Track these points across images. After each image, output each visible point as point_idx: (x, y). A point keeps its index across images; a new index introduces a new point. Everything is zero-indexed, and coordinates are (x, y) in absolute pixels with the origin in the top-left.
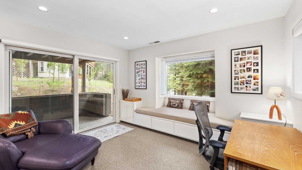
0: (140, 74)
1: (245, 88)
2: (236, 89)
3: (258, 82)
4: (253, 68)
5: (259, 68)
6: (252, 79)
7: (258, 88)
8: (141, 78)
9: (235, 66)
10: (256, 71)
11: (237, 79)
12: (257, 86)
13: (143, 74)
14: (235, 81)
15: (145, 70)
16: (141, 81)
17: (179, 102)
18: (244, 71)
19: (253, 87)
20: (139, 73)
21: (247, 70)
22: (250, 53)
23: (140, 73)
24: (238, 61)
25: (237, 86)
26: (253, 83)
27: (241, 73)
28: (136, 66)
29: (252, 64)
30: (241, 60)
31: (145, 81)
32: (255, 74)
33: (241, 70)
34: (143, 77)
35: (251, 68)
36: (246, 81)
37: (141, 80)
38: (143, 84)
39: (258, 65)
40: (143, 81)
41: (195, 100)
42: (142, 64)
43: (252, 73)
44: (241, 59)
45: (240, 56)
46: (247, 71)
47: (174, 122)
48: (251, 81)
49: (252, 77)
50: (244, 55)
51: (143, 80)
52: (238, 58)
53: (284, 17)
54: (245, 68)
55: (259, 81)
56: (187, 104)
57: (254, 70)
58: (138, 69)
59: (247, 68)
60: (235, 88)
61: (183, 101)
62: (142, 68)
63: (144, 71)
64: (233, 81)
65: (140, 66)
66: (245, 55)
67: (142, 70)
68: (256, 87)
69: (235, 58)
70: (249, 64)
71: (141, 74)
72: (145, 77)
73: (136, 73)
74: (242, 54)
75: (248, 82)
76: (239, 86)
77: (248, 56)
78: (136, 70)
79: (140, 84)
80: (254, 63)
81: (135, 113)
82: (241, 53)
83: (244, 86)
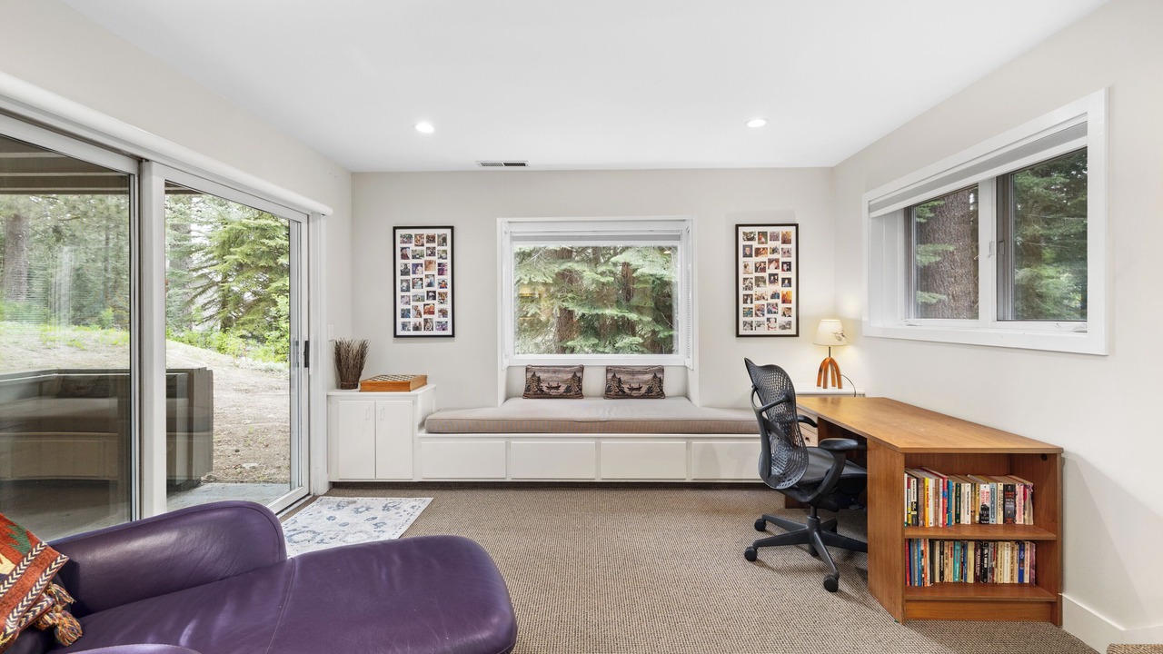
0: (423, 276)
1: (766, 323)
2: (748, 326)
3: (790, 309)
4: (782, 275)
5: (792, 275)
6: (779, 301)
7: (789, 323)
8: (428, 292)
9: (745, 267)
10: (786, 281)
11: (749, 301)
12: (789, 319)
13: (437, 277)
14: (746, 306)
15: (448, 261)
16: (425, 305)
17: (570, 376)
18: (765, 282)
19: (782, 320)
20: (414, 273)
21: (770, 279)
22: (774, 237)
23: (421, 273)
24: (751, 256)
25: (748, 319)
26: (780, 312)
27: (758, 286)
28: (399, 246)
29: (778, 266)
30: (757, 255)
31: (448, 307)
32: (786, 290)
33: (757, 279)
34: (438, 290)
35: (777, 274)
36: (768, 305)
37: (426, 302)
38: (436, 318)
39: (789, 270)
40: (438, 306)
41: (619, 367)
42: (431, 239)
43: (778, 288)
44: (758, 252)
45: (755, 244)
46: (771, 282)
47: (597, 440)
48: (777, 305)
49: (778, 298)
50: (763, 243)
51: (436, 302)
52: (751, 247)
53: (832, 170)
54: (766, 275)
55: (793, 306)
56: (594, 381)
57: (783, 280)
58: (408, 258)
59: (770, 275)
60: (745, 323)
61: (582, 372)
62: (433, 254)
63: (439, 265)
64: (742, 305)
65: (423, 245)
66: (766, 243)
67: (430, 262)
68: (787, 319)
69: (745, 247)
70: (773, 265)
71: (427, 276)
72: (449, 290)
73: (398, 273)
74: (759, 239)
75: (771, 308)
76: (754, 319)
77: (771, 244)
78: (400, 261)
79: (422, 320)
80: (783, 263)
81: (423, 433)
82: (756, 237)
83: (764, 319)
